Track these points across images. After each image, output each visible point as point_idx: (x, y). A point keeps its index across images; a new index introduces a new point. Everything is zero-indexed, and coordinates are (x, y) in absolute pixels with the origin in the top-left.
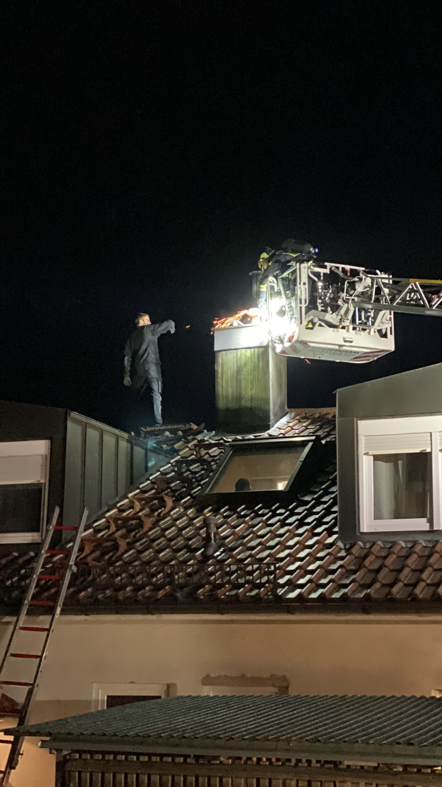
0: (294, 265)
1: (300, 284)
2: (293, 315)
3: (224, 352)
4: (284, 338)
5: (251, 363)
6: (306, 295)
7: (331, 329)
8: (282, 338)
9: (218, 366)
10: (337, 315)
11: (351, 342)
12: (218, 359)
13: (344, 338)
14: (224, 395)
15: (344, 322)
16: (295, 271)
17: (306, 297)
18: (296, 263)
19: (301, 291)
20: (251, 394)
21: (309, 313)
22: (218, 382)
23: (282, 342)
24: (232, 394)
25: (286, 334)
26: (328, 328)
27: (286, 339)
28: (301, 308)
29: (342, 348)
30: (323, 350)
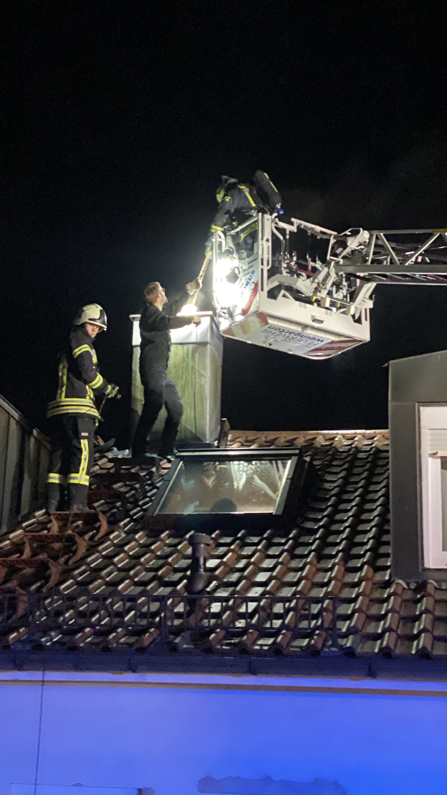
0: (254, 215)
1: (262, 239)
2: (250, 279)
4: (234, 310)
6: (268, 254)
7: (298, 302)
8: (232, 310)
10: (313, 282)
11: (322, 322)
13: (313, 316)
15: (320, 292)
16: (257, 221)
17: (269, 258)
18: (258, 212)
19: (263, 249)
21: (272, 278)
23: (231, 315)
25: (236, 306)
26: (294, 300)
27: (238, 311)
28: (262, 270)
29: (305, 332)
30: (281, 332)
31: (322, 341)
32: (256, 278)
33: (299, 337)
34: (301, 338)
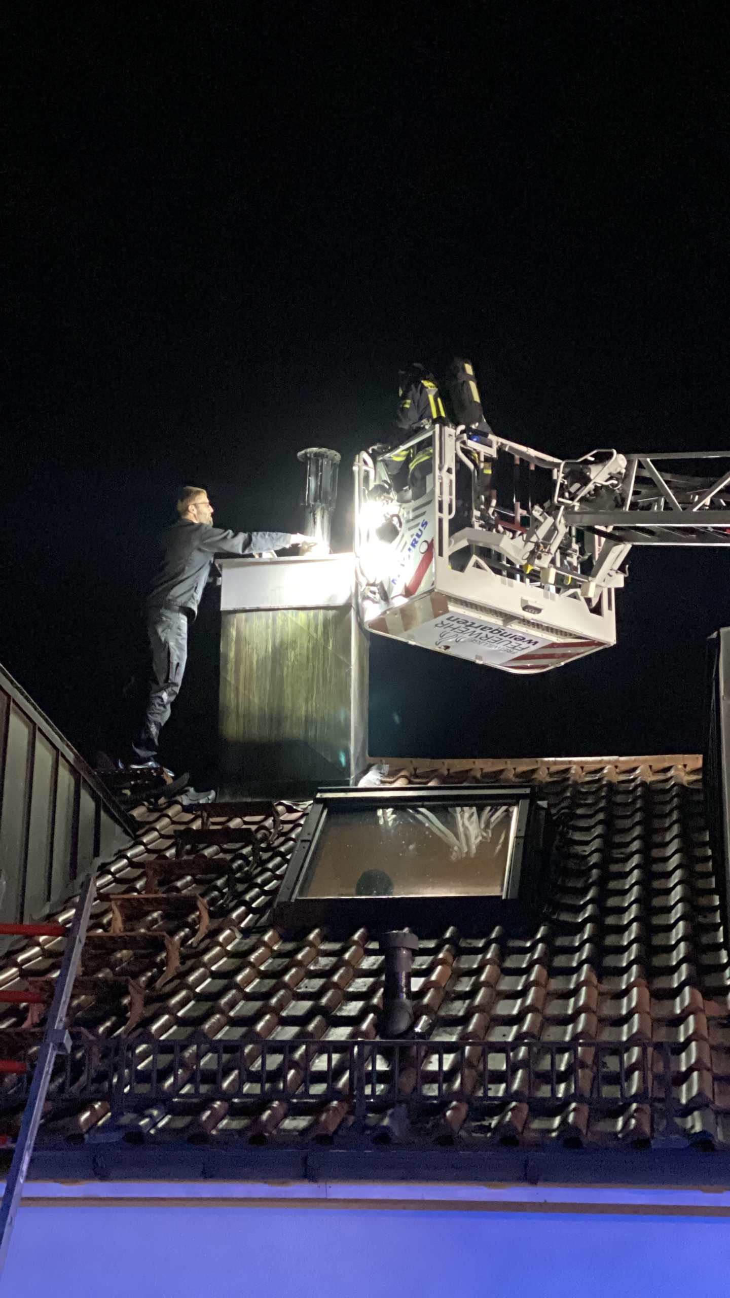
0: (427, 427)
2: (419, 536)
3: (243, 615)
4: (390, 588)
5: (309, 641)
6: (451, 494)
8: (386, 588)
9: (227, 644)
10: (528, 540)
11: (538, 611)
12: (228, 631)
13: (523, 601)
14: (241, 710)
15: (539, 558)
16: (429, 442)
17: (451, 501)
18: (434, 424)
19: (441, 484)
20: (307, 711)
21: (457, 534)
22: (225, 679)
23: (385, 597)
24: (261, 709)
25: (393, 581)
26: (492, 573)
27: (398, 589)
28: (441, 521)
29: (509, 627)
30: (467, 626)
31: (536, 643)
32: (430, 533)
33: (498, 635)
34: (502, 637)
